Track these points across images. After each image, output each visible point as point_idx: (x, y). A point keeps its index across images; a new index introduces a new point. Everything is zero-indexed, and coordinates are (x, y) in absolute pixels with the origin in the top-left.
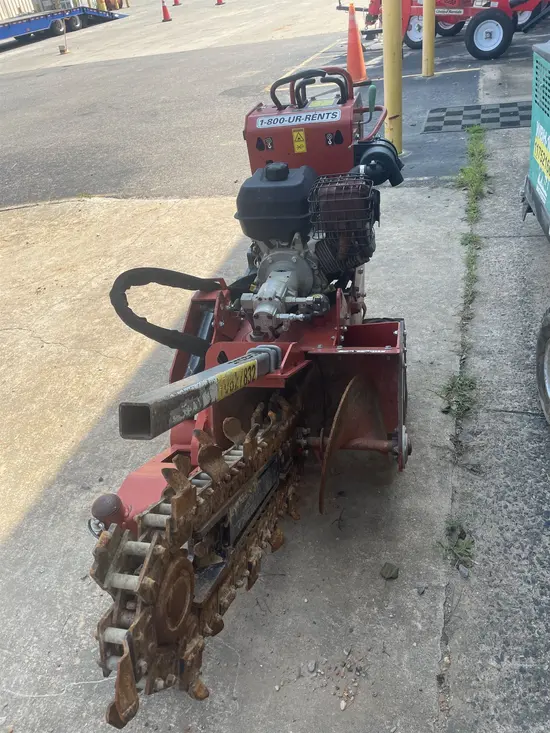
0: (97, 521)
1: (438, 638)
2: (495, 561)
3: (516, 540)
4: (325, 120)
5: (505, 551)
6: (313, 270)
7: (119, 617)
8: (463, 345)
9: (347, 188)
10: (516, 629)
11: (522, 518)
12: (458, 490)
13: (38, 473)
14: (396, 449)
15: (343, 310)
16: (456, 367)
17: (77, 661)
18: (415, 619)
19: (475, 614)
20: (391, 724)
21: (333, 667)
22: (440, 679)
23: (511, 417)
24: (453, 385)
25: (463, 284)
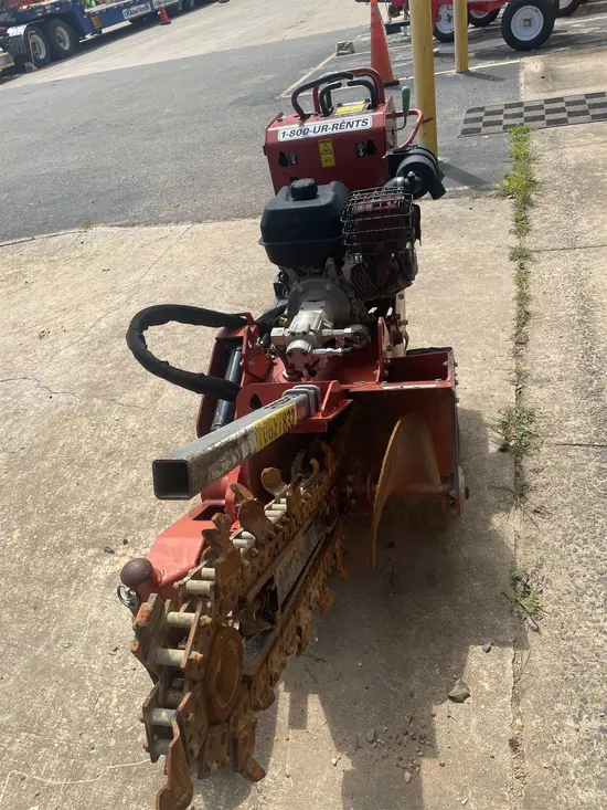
0: (128, 589)
1: (508, 698)
2: (568, 612)
3: (588, 587)
4: (354, 128)
5: (577, 600)
6: (350, 299)
7: (165, 696)
8: (519, 374)
9: (385, 204)
10: (594, 686)
11: (594, 563)
12: (522, 536)
13: (55, 538)
14: (452, 493)
15: (386, 342)
16: (511, 398)
17: (113, 742)
18: (481, 679)
19: (547, 671)
20: (462, 795)
21: (394, 736)
22: (514, 744)
23: (576, 450)
24: (510, 418)
25: (515, 304)
